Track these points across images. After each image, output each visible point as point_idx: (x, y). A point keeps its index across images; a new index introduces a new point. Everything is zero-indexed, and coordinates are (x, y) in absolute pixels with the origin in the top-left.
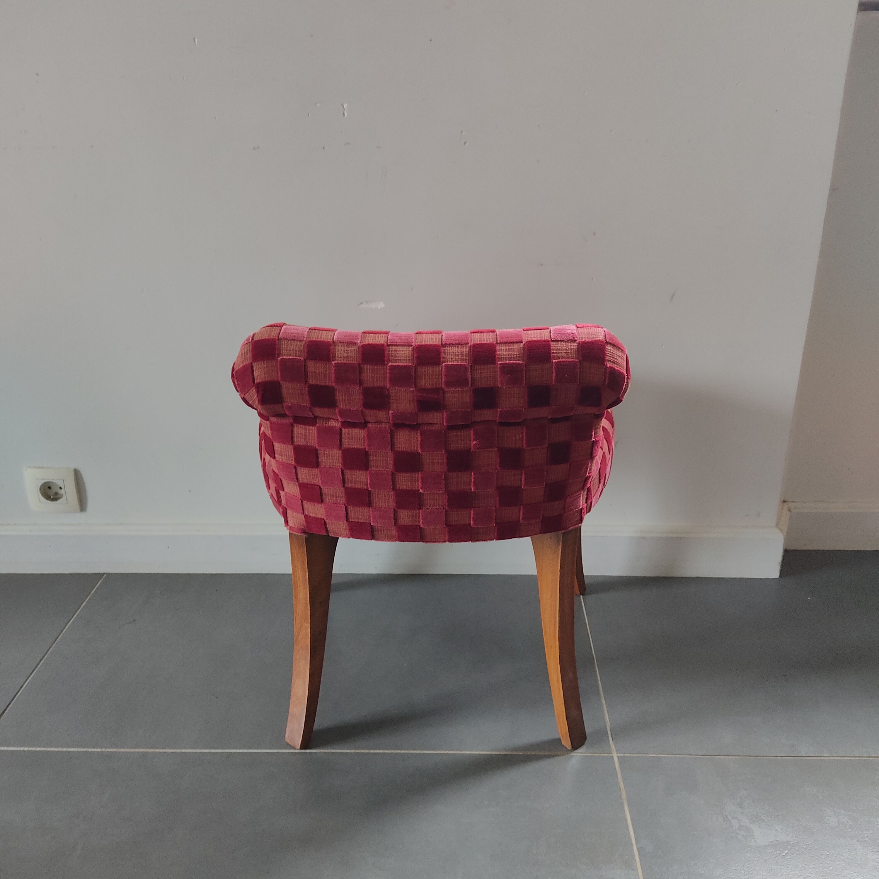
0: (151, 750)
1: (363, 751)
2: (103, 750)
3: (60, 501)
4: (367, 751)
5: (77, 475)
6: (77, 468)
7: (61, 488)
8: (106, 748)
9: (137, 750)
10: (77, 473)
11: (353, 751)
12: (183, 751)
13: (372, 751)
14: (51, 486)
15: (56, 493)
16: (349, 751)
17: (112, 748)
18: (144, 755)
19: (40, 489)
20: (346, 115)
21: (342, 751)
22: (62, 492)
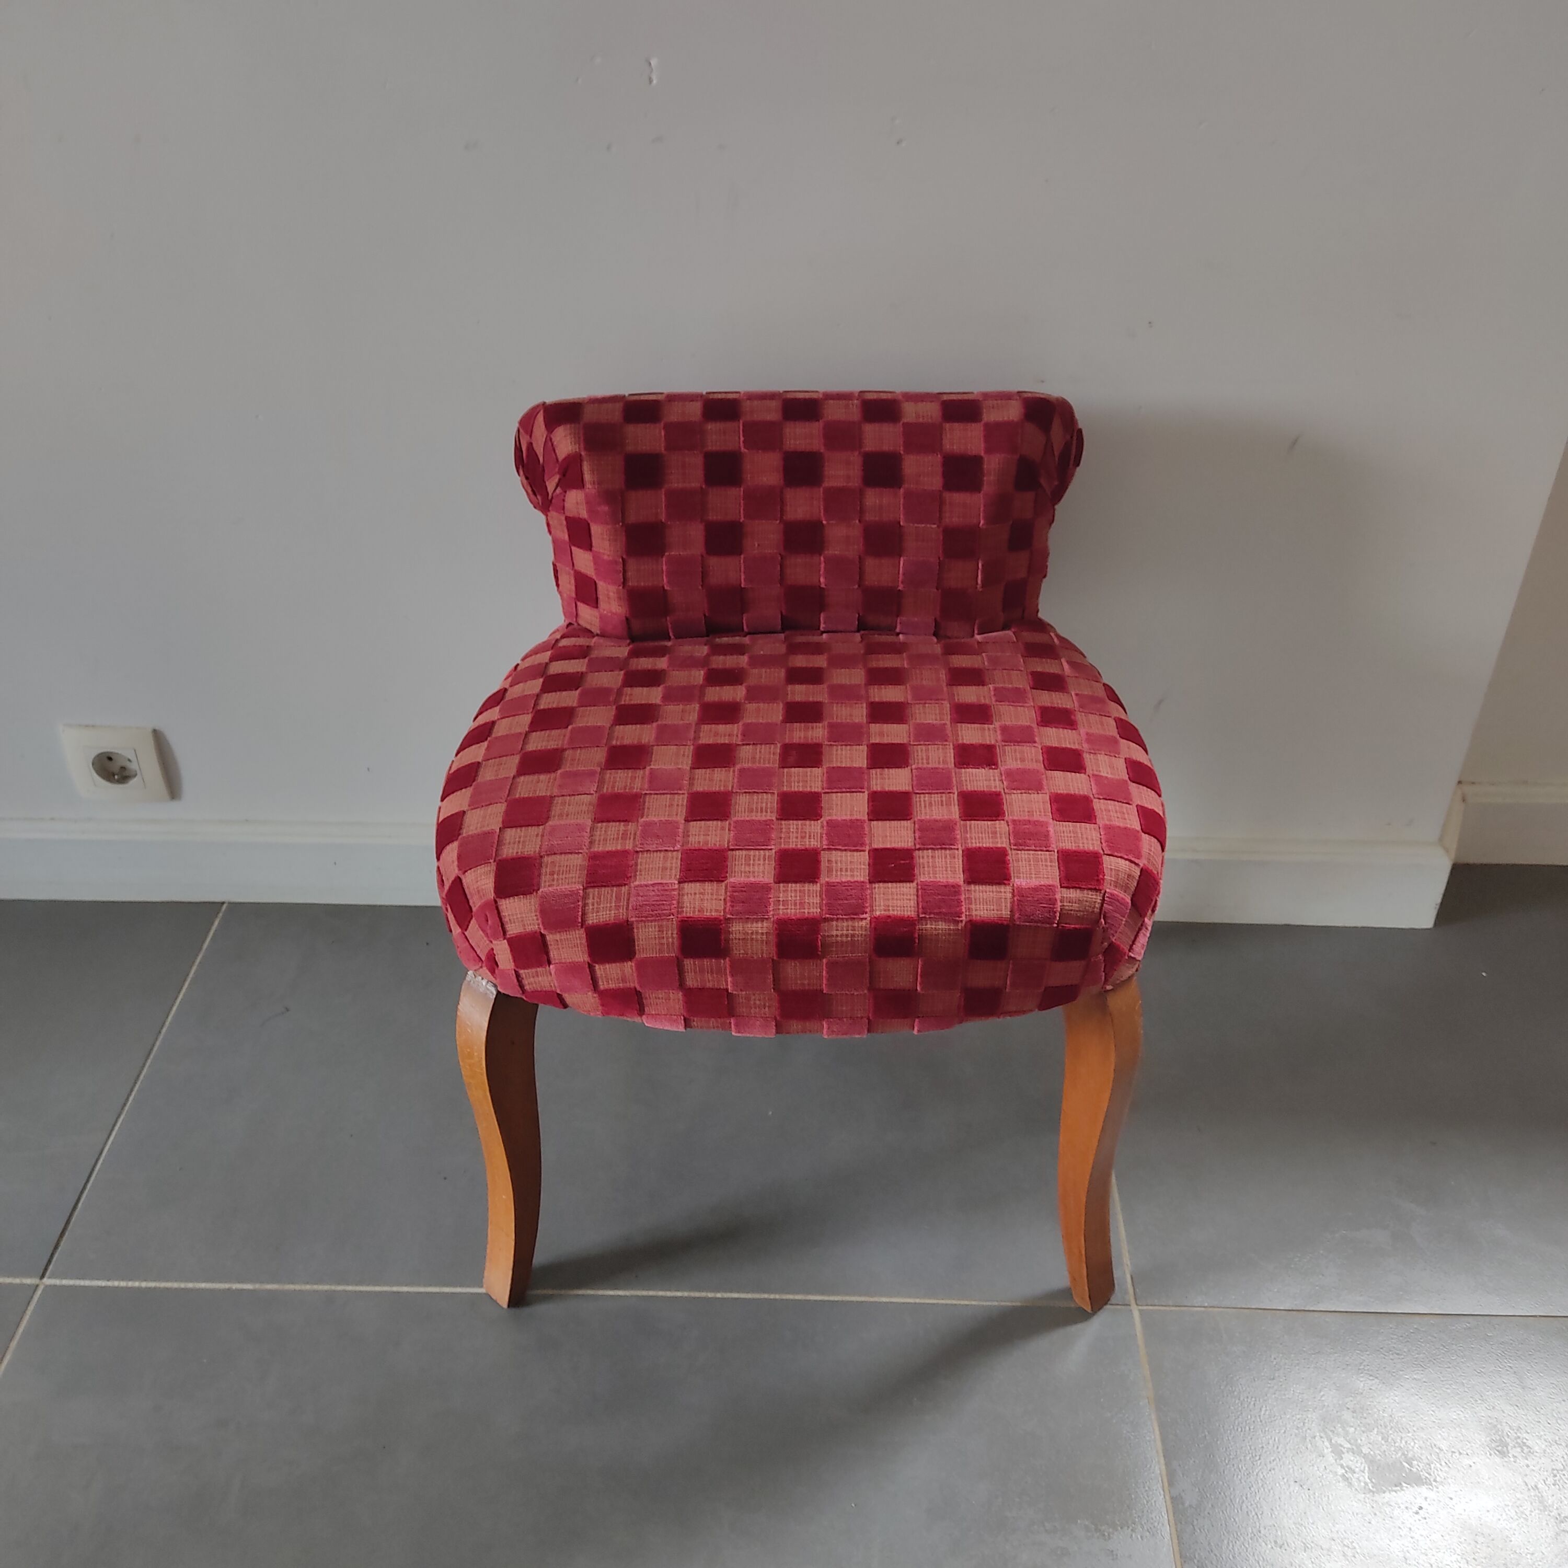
0: (340, 1288)
1: (703, 1294)
2: (257, 1286)
3: (133, 782)
4: (710, 1295)
5: (159, 740)
6: (157, 728)
7: (129, 760)
8: (262, 1282)
9: (316, 1287)
10: (157, 735)
11: (686, 1294)
12: (395, 1289)
13: (719, 1295)
14: (113, 757)
15: (123, 768)
16: (679, 1294)
17: (273, 1282)
18: (330, 1297)
19: (93, 764)
20: (655, 82)
21: (669, 1294)
22: (133, 766)
